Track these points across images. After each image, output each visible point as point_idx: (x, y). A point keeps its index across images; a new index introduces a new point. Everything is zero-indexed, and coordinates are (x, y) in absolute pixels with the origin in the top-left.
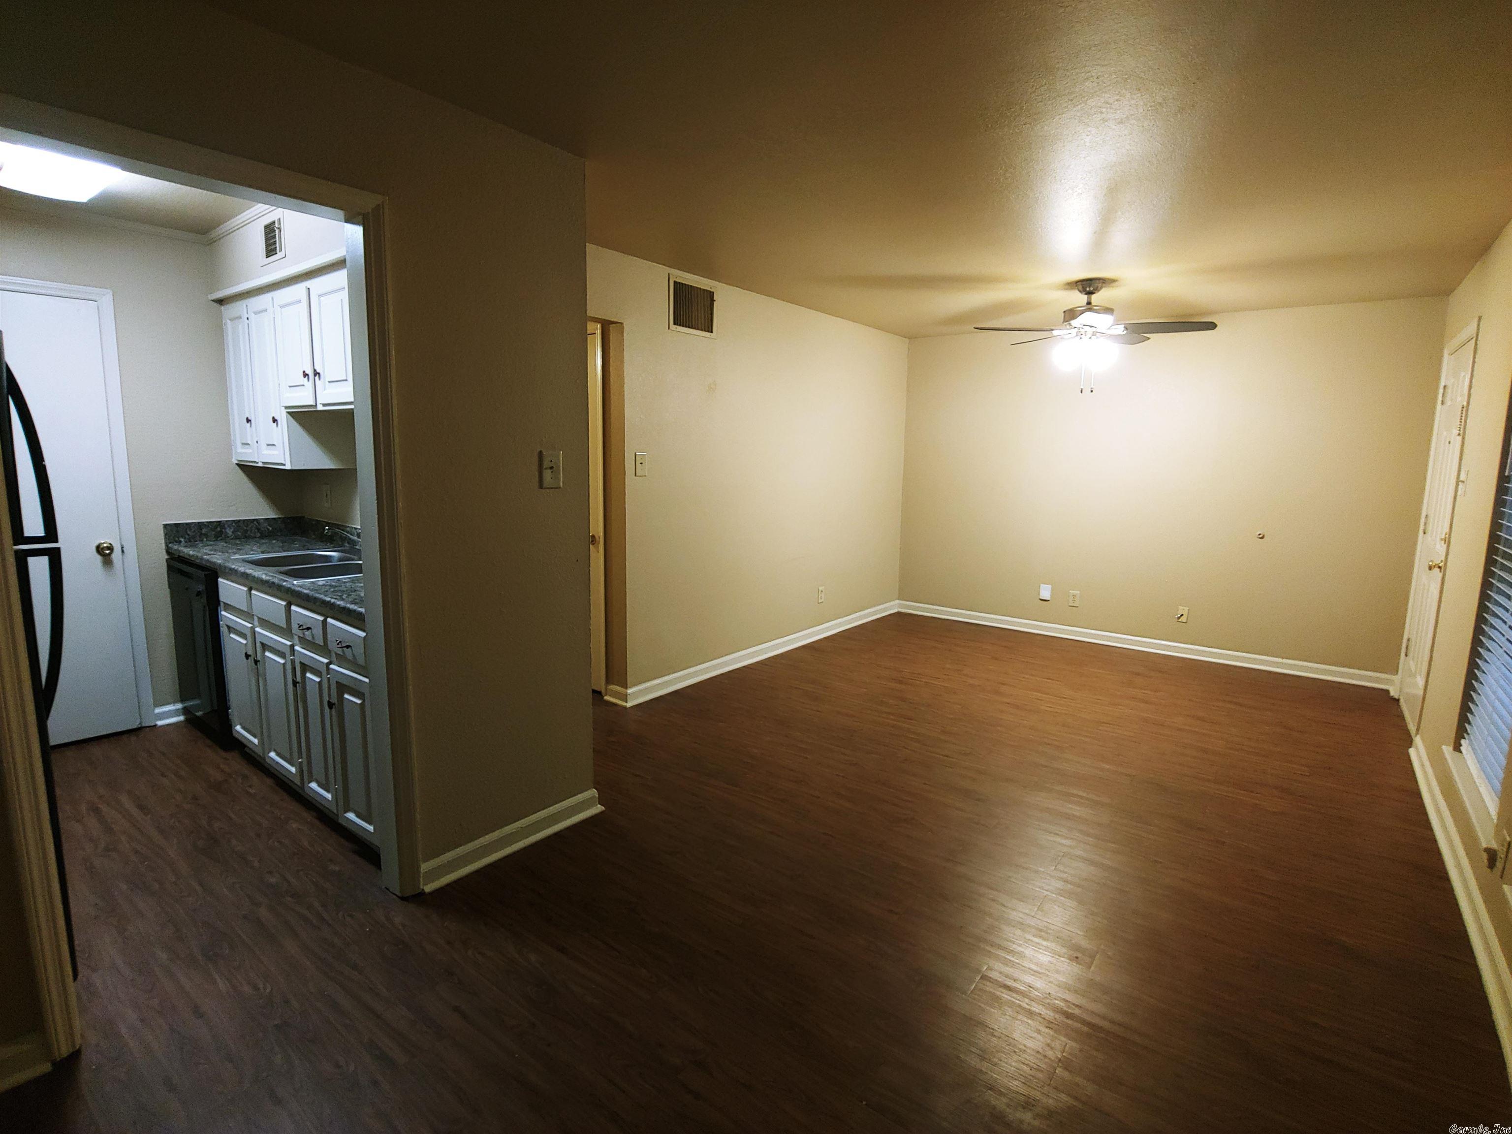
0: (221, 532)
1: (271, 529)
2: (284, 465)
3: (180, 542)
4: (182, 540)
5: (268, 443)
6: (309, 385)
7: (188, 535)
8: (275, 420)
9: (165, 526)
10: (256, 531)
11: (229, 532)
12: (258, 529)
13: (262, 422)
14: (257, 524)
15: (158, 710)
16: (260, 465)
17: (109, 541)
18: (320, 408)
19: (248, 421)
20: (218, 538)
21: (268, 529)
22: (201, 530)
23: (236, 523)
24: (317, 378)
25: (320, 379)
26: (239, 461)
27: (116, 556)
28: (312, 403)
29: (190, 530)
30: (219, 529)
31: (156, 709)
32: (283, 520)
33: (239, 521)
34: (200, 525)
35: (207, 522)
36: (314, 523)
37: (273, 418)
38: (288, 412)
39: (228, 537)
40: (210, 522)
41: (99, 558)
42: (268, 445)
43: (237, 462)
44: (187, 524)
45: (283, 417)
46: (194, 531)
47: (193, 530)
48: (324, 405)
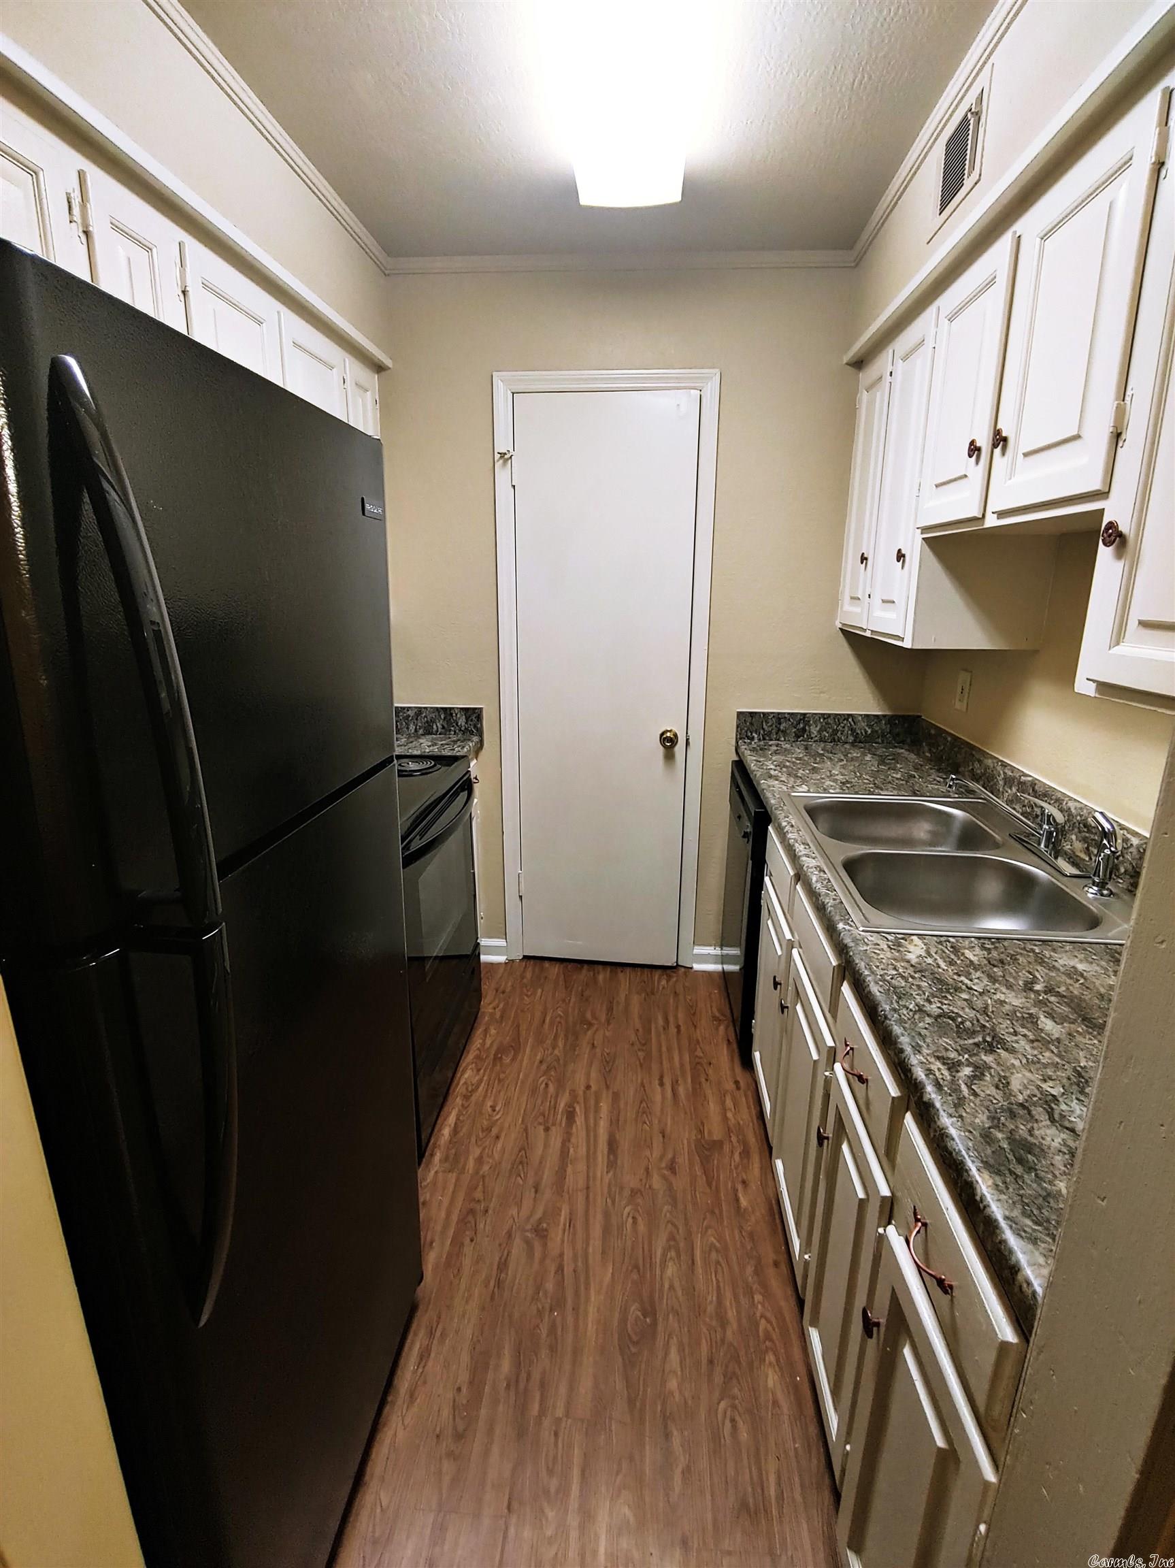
0: (804, 730)
1: (869, 731)
2: (902, 639)
3: (753, 739)
4: (756, 736)
5: (884, 598)
6: (976, 472)
7: (763, 729)
8: (900, 556)
9: (739, 714)
10: (850, 732)
11: (814, 730)
12: (853, 730)
13: (883, 558)
14: (852, 723)
15: (698, 950)
16: (868, 634)
17: (675, 729)
18: (991, 521)
19: (864, 559)
20: (799, 737)
21: (866, 732)
22: (780, 724)
23: (824, 719)
24: (998, 451)
25: (1003, 453)
26: (844, 624)
27: (679, 749)
28: (975, 512)
29: (767, 723)
30: (801, 726)
31: (696, 947)
32: (890, 720)
33: (829, 715)
34: (779, 717)
35: (789, 714)
36: (933, 732)
37: (899, 551)
38: (923, 539)
39: (812, 738)
40: (792, 714)
41: (661, 750)
42: (884, 601)
43: (840, 626)
44: (764, 714)
45: (915, 547)
46: (771, 726)
47: (769, 724)
48: (1001, 514)
